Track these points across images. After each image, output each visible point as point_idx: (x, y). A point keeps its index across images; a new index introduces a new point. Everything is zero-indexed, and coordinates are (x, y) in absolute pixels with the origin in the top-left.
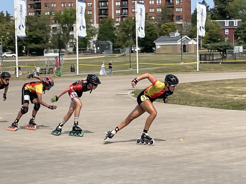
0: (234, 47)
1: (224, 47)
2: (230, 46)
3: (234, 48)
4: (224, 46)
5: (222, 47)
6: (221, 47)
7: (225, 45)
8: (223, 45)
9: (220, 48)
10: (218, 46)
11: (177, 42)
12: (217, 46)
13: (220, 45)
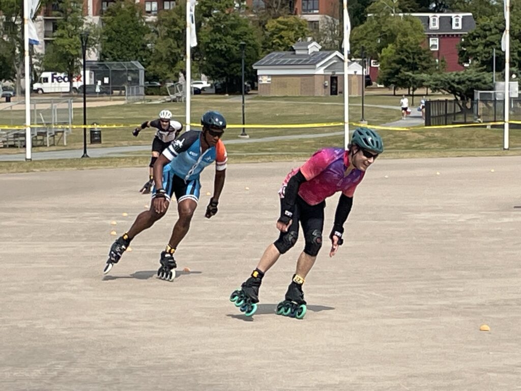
0: (495, 85)
1: (467, 82)
2: (483, 81)
3: (497, 87)
4: (467, 79)
5: (464, 82)
6: (459, 83)
7: (471, 78)
8: (465, 79)
9: (459, 86)
10: (453, 81)
11: (314, 69)
12: (450, 81)
13: (457, 77)
